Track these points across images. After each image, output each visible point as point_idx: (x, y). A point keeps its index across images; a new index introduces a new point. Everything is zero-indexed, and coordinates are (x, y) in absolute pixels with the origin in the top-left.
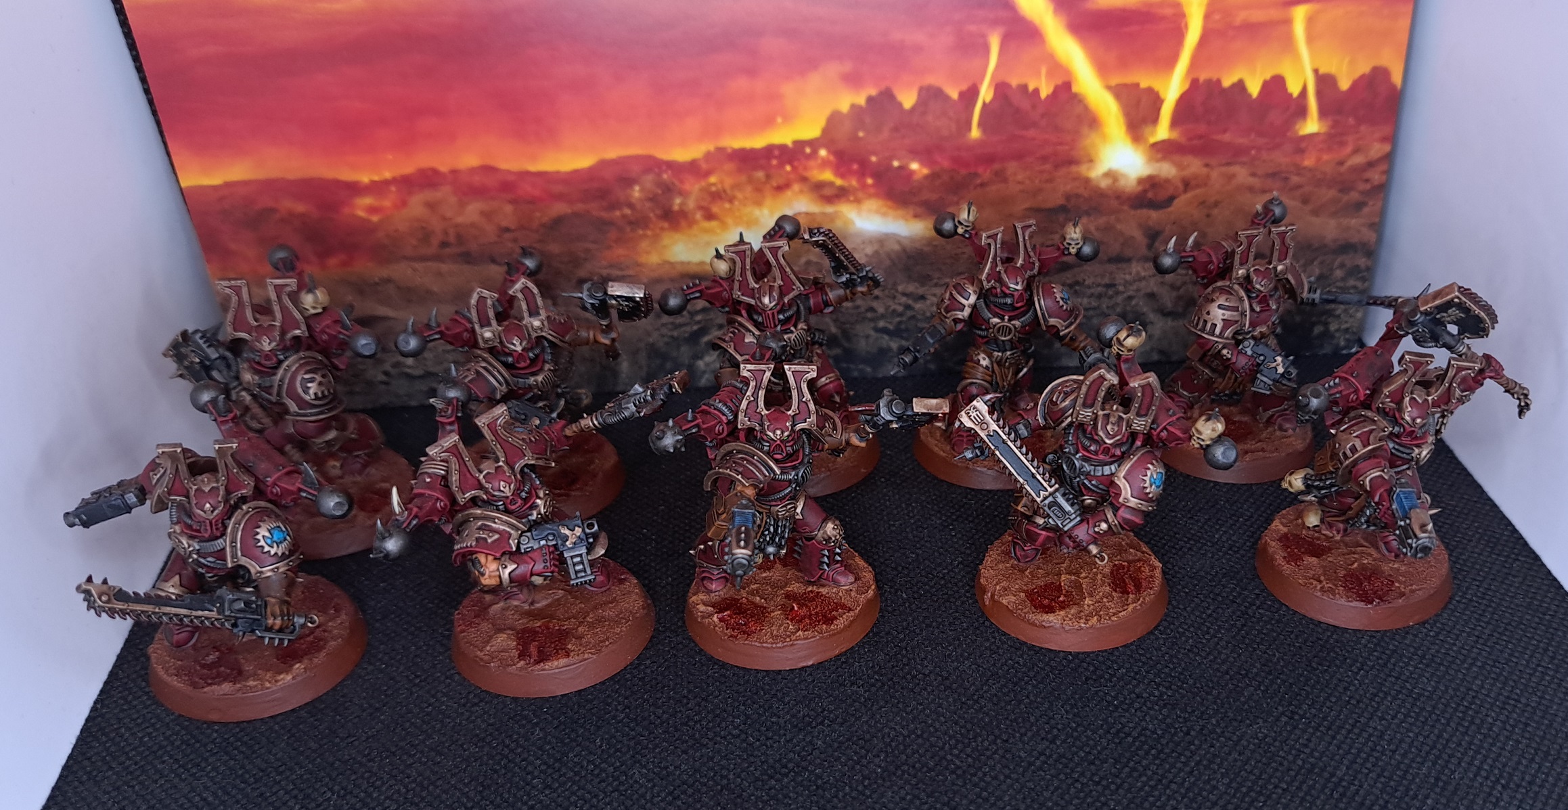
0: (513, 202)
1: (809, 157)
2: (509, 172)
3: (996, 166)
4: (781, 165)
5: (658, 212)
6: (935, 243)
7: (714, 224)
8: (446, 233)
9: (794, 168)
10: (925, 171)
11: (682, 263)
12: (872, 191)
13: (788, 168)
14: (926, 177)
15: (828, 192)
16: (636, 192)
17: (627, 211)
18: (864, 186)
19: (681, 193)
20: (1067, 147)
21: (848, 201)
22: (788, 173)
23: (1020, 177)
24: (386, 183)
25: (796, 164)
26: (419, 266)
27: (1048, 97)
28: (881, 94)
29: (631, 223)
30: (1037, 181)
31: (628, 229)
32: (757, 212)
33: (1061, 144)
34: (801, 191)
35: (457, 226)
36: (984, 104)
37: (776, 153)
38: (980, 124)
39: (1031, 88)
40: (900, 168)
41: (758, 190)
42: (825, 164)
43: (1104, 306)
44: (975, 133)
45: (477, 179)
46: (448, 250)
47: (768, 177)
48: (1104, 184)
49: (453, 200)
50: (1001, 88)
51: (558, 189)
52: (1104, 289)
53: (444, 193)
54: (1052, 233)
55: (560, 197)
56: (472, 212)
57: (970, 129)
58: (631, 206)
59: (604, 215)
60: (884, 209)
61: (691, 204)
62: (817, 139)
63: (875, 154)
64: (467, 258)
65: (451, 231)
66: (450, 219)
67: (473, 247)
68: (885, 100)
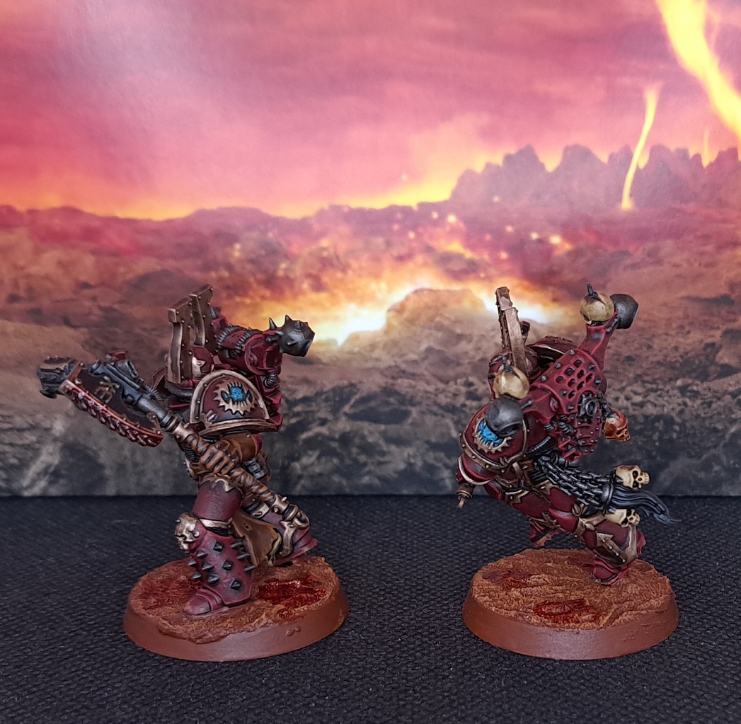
0: (93, 252)
1: (435, 223)
2: (94, 217)
3: (650, 245)
4: (403, 232)
5: (260, 277)
6: (576, 334)
7: (323, 296)
8: (16, 285)
9: (418, 235)
10: (568, 247)
12: (506, 267)
13: (412, 235)
14: (569, 254)
15: (456, 266)
16: (237, 252)
17: (226, 274)
18: (497, 262)
19: (287, 256)
20: (732, 226)
21: (478, 278)
22: (411, 241)
23: (677, 259)
25: (420, 230)
27: (711, 165)
28: (521, 153)
29: (228, 288)
30: (696, 265)
31: (224, 295)
32: (373, 286)
33: (725, 221)
34: (425, 264)
35: (29, 276)
36: (638, 171)
37: (399, 216)
38: (631, 195)
39: (692, 153)
40: (540, 241)
41: (376, 259)
42: (454, 232)
44: (627, 204)
45: (57, 223)
46: (17, 306)
47: (388, 244)
49: (27, 245)
50: (656, 151)
51: (149, 240)
53: (19, 238)
54: (712, 328)
55: (148, 251)
56: (48, 262)
57: (620, 200)
58: (229, 267)
59: (199, 275)
60: (519, 290)
61: (298, 271)
62: (445, 202)
63: (511, 224)
64: (37, 316)
65: (22, 283)
66: (22, 268)
67: (45, 303)
68: (525, 161)
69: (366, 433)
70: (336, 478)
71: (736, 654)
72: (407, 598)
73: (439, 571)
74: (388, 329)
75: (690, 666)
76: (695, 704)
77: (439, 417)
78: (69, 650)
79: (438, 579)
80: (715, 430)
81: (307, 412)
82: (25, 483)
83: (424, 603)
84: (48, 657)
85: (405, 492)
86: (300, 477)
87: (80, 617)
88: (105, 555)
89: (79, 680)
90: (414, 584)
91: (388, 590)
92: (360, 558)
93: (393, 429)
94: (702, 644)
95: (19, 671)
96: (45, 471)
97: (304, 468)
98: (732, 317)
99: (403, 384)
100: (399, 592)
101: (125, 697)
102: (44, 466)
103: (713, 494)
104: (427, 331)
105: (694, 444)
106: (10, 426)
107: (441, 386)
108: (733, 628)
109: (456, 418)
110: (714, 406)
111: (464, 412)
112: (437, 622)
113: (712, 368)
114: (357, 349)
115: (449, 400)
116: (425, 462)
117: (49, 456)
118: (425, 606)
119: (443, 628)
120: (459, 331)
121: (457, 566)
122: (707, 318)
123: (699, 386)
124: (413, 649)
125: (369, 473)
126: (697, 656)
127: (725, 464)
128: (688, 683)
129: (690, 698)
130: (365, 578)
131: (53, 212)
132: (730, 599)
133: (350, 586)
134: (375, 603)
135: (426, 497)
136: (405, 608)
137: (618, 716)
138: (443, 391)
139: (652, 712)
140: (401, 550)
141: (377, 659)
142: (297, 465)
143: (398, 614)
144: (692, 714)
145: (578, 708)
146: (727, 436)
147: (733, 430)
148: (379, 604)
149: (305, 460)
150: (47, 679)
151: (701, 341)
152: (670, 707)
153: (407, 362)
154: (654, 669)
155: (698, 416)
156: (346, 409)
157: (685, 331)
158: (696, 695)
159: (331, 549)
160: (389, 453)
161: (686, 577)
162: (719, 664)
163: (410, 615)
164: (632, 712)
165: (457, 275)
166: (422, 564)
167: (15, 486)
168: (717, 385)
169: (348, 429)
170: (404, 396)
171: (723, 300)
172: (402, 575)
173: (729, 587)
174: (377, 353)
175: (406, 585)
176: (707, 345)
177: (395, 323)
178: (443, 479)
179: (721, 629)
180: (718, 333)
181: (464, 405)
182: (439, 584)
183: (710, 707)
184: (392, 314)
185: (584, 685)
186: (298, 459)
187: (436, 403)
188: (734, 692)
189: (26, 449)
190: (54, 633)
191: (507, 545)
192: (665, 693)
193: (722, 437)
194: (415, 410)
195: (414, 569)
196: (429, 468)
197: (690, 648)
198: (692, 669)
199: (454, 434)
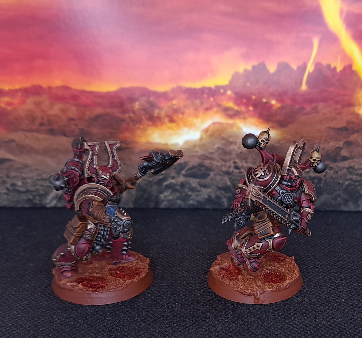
0: (76, 105)
1: (222, 94)
2: (76, 90)
3: (313, 105)
4: (208, 98)
5: (147, 116)
6: (281, 142)
7: (174, 125)
8: (42, 118)
9: (215, 99)
10: (279, 105)
11: (157, 144)
12: (252, 113)
13: (212, 99)
14: (279, 108)
15: (230, 112)
16: (137, 105)
17: (132, 115)
18: (248, 111)
19: (159, 108)
21: (240, 118)
22: (211, 101)
23: (325, 111)
24: (16, 91)
25: (216, 97)
26: (28, 134)
27: (341, 72)
28: (259, 65)
29: (133, 121)
30: (333, 113)
31: (132, 124)
32: (195, 120)
34: (217, 112)
35: (48, 115)
36: (309, 74)
37: (206, 91)
38: (306, 84)
40: (266, 103)
41: (196, 109)
42: (230, 98)
44: (304, 87)
45: (60, 93)
46: (44, 128)
47: (202, 103)
49: (47, 102)
51: (99, 100)
53: (44, 99)
54: (339, 140)
55: (99, 105)
56: (56, 109)
57: (301, 85)
58: (134, 112)
59: (121, 116)
60: (257, 123)
61: (163, 114)
62: (226, 86)
63: (254, 95)
64: (52, 132)
65: (45, 118)
66: (45, 112)
67: (55, 127)
68: (261, 68)
69: (191, 182)
70: (179, 202)
71: (347, 285)
73: (222, 244)
74: (201, 139)
75: (328, 291)
76: (330, 309)
77: (222, 176)
80: (339, 183)
81: (167, 174)
82: (48, 201)
85: (208, 207)
86: (164, 200)
90: (212, 250)
91: (201, 253)
93: (203, 181)
94: (333, 280)
96: (56, 197)
97: (165, 197)
98: (347, 136)
99: (207, 162)
102: (55, 195)
103: (337, 209)
104: (218, 140)
106: (41, 178)
107: (223, 163)
108: (346, 273)
109: (229, 177)
110: (339, 173)
111: (233, 174)
113: (339, 158)
114: (188, 148)
115: (226, 169)
116: (216, 195)
120: (231, 140)
122: (337, 136)
123: (332, 165)
125: (193, 199)
126: (331, 286)
127: (343, 197)
128: (328, 299)
129: (328, 306)
131: (58, 88)
134: (195, 259)
137: (298, 314)
138: (224, 166)
142: (162, 196)
143: (206, 264)
146: (344, 186)
147: (347, 183)
149: (165, 194)
151: (334, 146)
152: (320, 310)
153: (209, 153)
154: (313, 292)
155: (332, 178)
156: (183, 172)
157: (327, 142)
158: (331, 304)
160: (201, 191)
161: (326, 248)
162: (341, 290)
165: (231, 116)
166: (215, 241)
167: (43, 203)
168: (340, 164)
169: (184, 181)
170: (208, 167)
171: (344, 129)
174: (196, 149)
175: (209, 250)
176: (337, 148)
177: (204, 136)
178: (224, 202)
179: (341, 273)
180: (341, 144)
181: (233, 172)
182: (223, 250)
184: (203, 133)
186: (163, 193)
187: (222, 171)
188: (347, 303)
189: (47, 188)
192: (318, 304)
193: (342, 186)
194: (212, 174)
195: (212, 243)
196: (218, 198)
197: (328, 282)
198: (329, 292)
199: (229, 183)
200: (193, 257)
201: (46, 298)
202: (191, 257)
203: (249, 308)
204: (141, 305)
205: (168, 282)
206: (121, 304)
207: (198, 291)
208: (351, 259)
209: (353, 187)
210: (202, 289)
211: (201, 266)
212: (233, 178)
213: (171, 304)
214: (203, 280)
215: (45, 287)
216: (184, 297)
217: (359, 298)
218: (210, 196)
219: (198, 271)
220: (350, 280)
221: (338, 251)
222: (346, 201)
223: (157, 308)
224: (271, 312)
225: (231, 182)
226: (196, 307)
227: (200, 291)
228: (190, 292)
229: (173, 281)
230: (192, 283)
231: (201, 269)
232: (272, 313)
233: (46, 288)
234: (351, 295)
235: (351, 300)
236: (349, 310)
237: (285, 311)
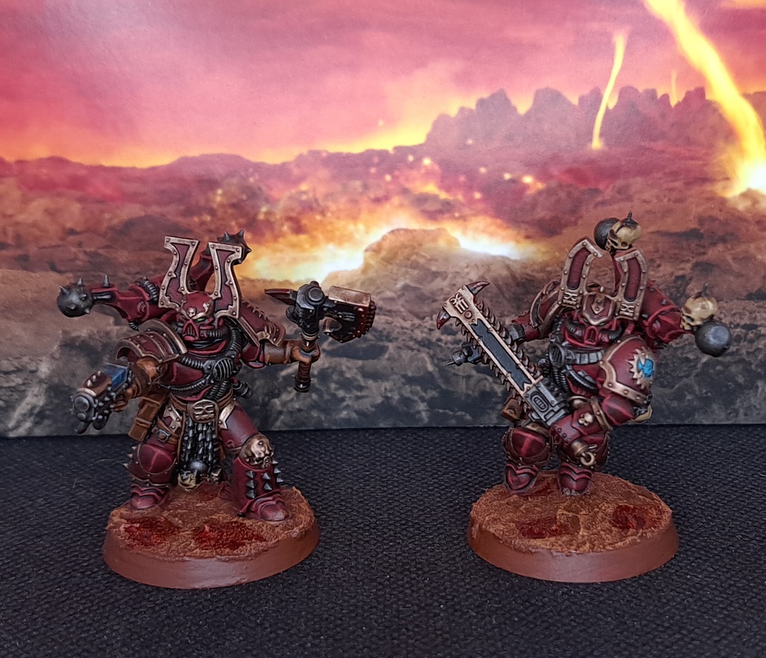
0: (79, 200)
1: (411, 166)
2: (80, 166)
3: (620, 183)
4: (380, 175)
5: (242, 221)
6: (549, 269)
7: (303, 237)
8: (4, 232)
9: (394, 178)
10: (540, 186)
11: (264, 282)
12: (480, 206)
13: (388, 178)
14: (540, 193)
15: (431, 207)
16: (218, 197)
17: (208, 218)
18: (471, 201)
19: (268, 200)
20: (701, 163)
21: (453, 218)
22: (388, 183)
23: (646, 196)
25: (396, 173)
27: (678, 104)
28: (493, 96)
29: (209, 231)
30: (666, 200)
32: (351, 227)
33: (692, 158)
34: (401, 205)
35: (17, 224)
36: (608, 111)
37: (376, 159)
38: (601, 135)
39: (660, 94)
40: (512, 181)
41: (354, 202)
42: (429, 174)
43: (744, 351)
44: (597, 144)
45: (44, 172)
46: (5, 253)
47: (366, 187)
48: (742, 206)
49: (16, 194)
50: (625, 93)
51: (132, 187)
52: (744, 331)
54: (682, 261)
55: (133, 198)
56: (36, 210)
57: (591, 140)
58: (212, 212)
59: (181, 221)
60: (493, 228)
61: (278, 214)
62: (420, 145)
63: (484, 164)
64: (24, 262)
65: (10, 230)
66: (11, 216)
67: (33, 250)
68: (498, 103)
69: (344, 369)
70: (315, 414)
71: (722, 587)
72: (392, 532)
73: (421, 505)
74: (366, 268)
75: (679, 600)
76: (686, 639)
77: (415, 352)
78: (65, 592)
79: (421, 513)
80: (687, 360)
82: (11, 424)
83: (410, 538)
84: (46, 600)
85: (382, 425)
86: (280, 413)
87: (73, 559)
88: (93, 496)
89: (78, 623)
90: (397, 519)
91: (372, 525)
92: (343, 493)
93: (370, 364)
94: (689, 577)
95: (17, 615)
96: (31, 413)
97: (284, 404)
98: (702, 250)
99: (380, 321)
100: (384, 527)
101: (124, 639)
102: (29, 407)
103: (686, 422)
104: (404, 269)
105: (666, 373)
107: (417, 322)
108: (717, 561)
109: (432, 352)
111: (439, 346)
112: (424, 557)
115: (424, 335)
116: (401, 395)
117: (35, 398)
118: (410, 541)
119: (430, 564)
120: (434, 269)
121: (439, 499)
122: (677, 251)
124: (402, 586)
125: (347, 407)
126: (685, 589)
127: (697, 393)
128: (678, 618)
129: (681, 633)
130: (349, 513)
131: (41, 162)
132: (712, 530)
133: (335, 522)
134: (361, 539)
135: (402, 429)
136: (391, 544)
138: (419, 326)
139: (645, 648)
140: (383, 484)
141: (368, 596)
142: (277, 401)
143: (384, 550)
144: (684, 650)
145: (571, 645)
146: (699, 366)
147: (705, 359)
148: (366, 539)
149: (285, 397)
150: (46, 623)
151: (672, 274)
152: (662, 643)
153: (384, 299)
154: (643, 604)
156: (326, 346)
157: (656, 265)
158: (687, 630)
159: (313, 485)
160: (367, 388)
162: (707, 597)
163: (396, 551)
164: (625, 649)
165: (433, 216)
166: (403, 498)
169: (327, 365)
170: (381, 332)
171: (693, 234)
172: (384, 510)
173: (709, 518)
175: (391, 519)
176: (678, 278)
177: (372, 262)
178: (419, 412)
179: (706, 561)
180: (689, 266)
181: (439, 340)
182: (422, 518)
183: (701, 642)
184: (369, 253)
185: (575, 621)
186: (278, 396)
187: (411, 339)
188: (724, 627)
189: (12, 391)
190: (50, 575)
191: (487, 477)
192: (655, 629)
193: (695, 367)
194: (391, 346)
195: (396, 504)
196: (406, 401)
197: (677, 581)
198: (680, 603)
199: (430, 368)
200: (354, 534)
201: (17, 633)
202: (350, 534)
203: (492, 642)
204: (240, 641)
205: (299, 590)
206: (193, 642)
207: (371, 608)
208: (727, 529)
209: (718, 368)
210: (379, 603)
211: (373, 553)
212: (440, 356)
213: (310, 638)
214: (380, 584)
215: (15, 611)
216: (339, 622)
217: (751, 613)
218: (387, 398)
219: (369, 565)
220: (728, 575)
221: (695, 513)
222: (706, 402)
223: (278, 647)
224: (545, 651)
225: (436, 365)
226: (367, 644)
227: (375, 607)
228: (352, 611)
229: (312, 589)
230: (356, 592)
231: (373, 559)
232: (549, 652)
233: (17, 613)
234: (732, 609)
235: (734, 619)
236: (730, 641)
237: (579, 647)
